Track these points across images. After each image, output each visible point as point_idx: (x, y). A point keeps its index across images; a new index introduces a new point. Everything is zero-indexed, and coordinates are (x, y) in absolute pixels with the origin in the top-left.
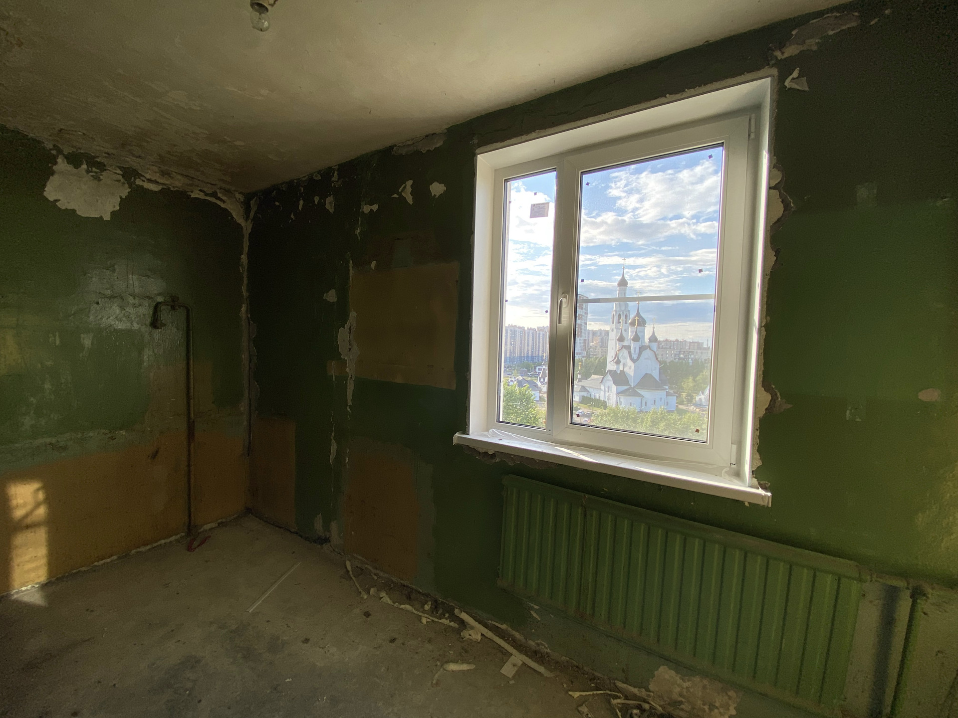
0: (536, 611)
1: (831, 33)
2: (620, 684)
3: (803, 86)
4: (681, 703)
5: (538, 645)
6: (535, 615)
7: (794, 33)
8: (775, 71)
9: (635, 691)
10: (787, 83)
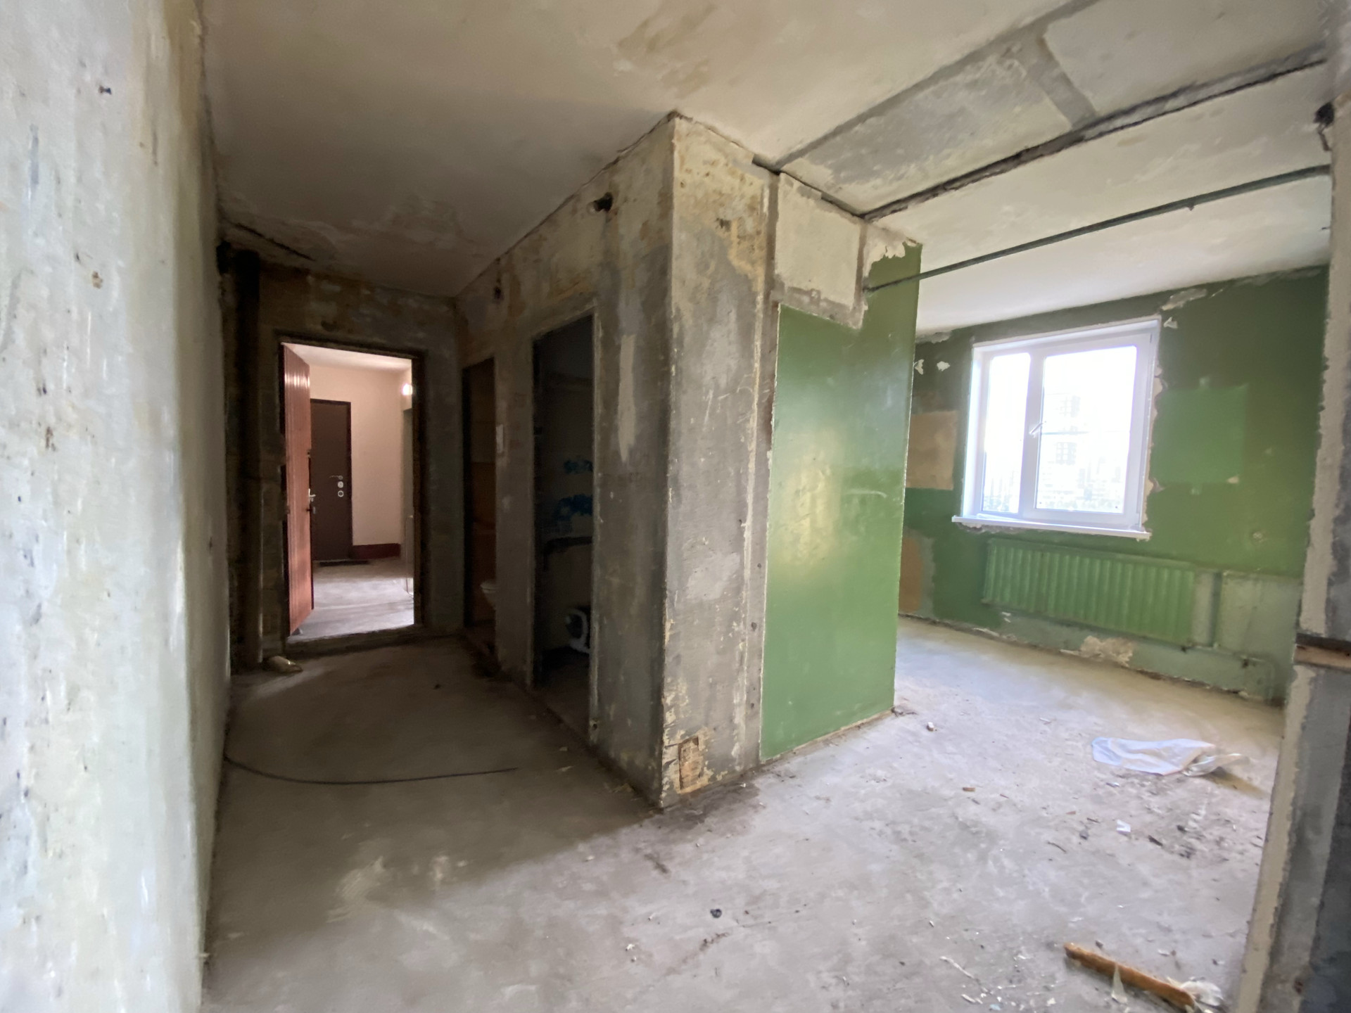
0: (1008, 617)
1: (1191, 299)
2: (1062, 651)
3: (1174, 326)
4: (1099, 655)
5: (1009, 637)
6: (1007, 620)
7: (1171, 297)
8: (1160, 317)
9: (1072, 652)
10: (1166, 324)
